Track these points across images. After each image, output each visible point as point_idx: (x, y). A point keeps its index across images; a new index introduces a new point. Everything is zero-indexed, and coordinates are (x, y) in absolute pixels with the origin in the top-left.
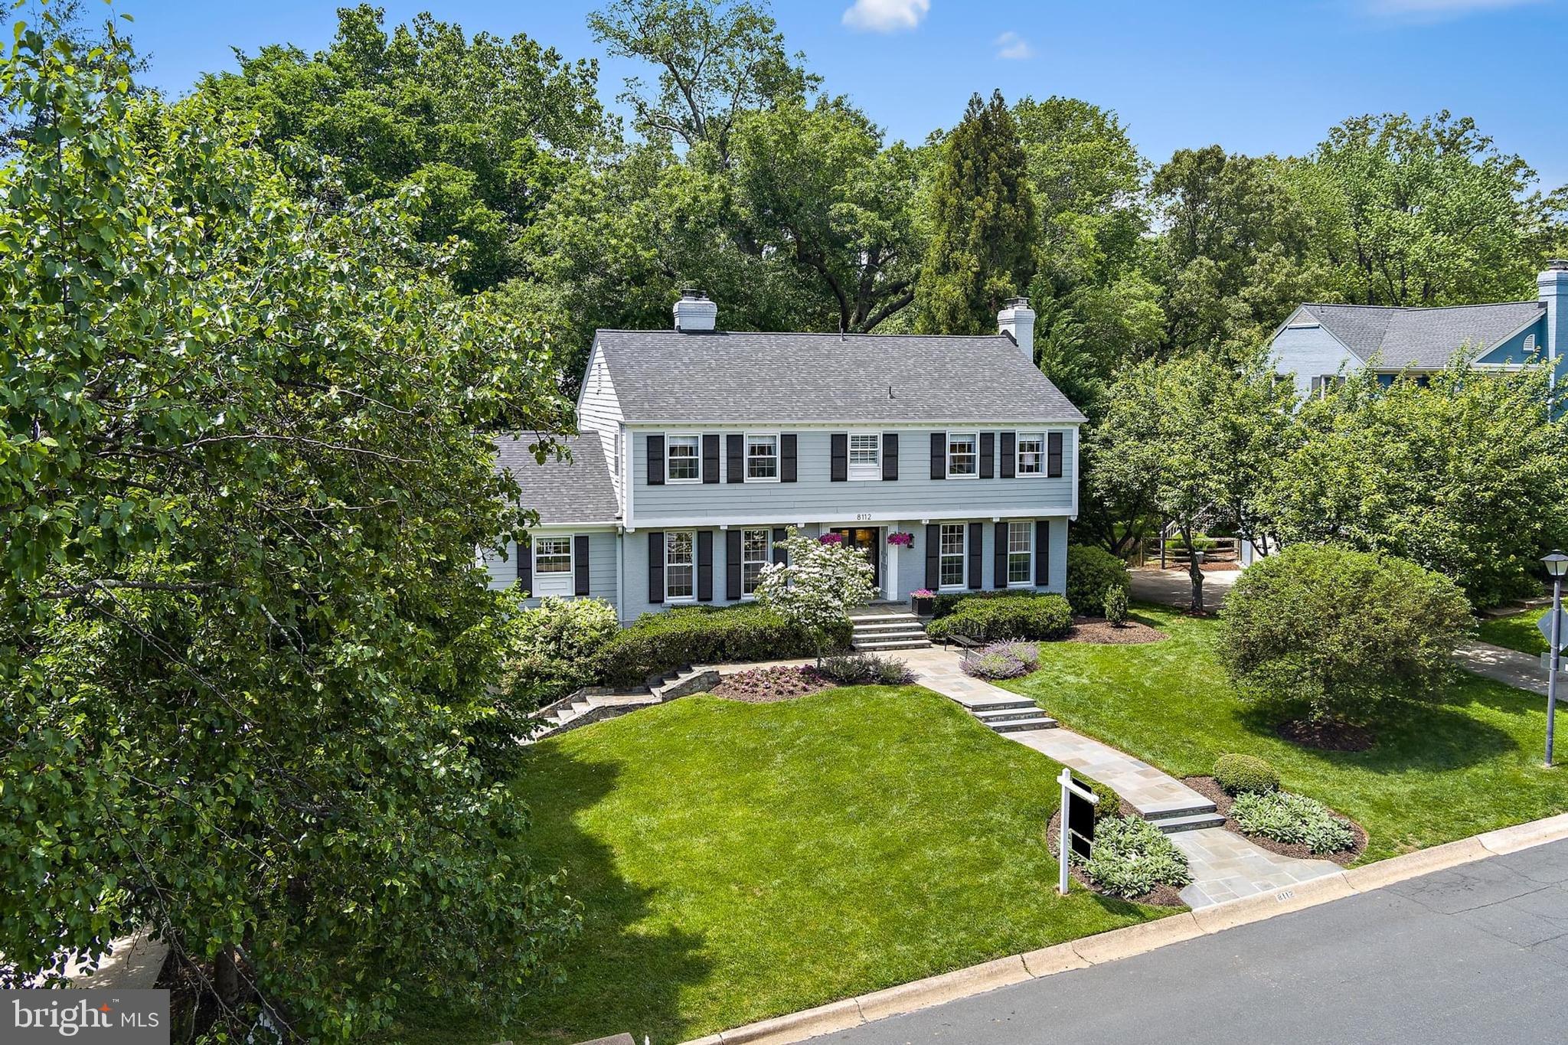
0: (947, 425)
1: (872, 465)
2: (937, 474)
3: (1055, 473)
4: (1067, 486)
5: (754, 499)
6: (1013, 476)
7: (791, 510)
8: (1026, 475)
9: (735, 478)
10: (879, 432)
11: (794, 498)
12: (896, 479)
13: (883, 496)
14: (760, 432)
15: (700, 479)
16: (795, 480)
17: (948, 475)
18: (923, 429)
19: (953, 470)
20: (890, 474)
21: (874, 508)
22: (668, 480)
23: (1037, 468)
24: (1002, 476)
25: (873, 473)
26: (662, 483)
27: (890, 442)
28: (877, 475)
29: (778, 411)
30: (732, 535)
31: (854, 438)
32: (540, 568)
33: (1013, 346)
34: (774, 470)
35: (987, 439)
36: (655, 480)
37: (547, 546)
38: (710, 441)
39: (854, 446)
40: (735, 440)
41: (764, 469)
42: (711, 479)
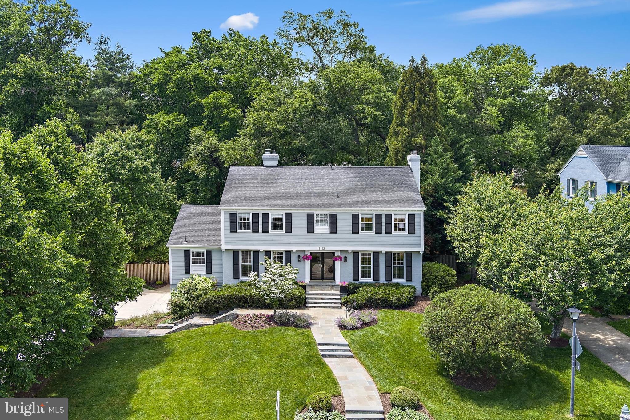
0: (359, 210)
1: (326, 227)
2: (355, 231)
3: (412, 232)
4: (418, 238)
5: (274, 239)
6: (391, 233)
7: (290, 244)
8: (398, 232)
9: (266, 231)
10: (328, 213)
11: (290, 240)
12: (336, 233)
13: (329, 240)
15: (251, 231)
16: (291, 232)
17: (360, 232)
18: (346, 212)
19: (363, 229)
20: (333, 230)
21: (327, 245)
22: (238, 231)
23: (404, 230)
24: (386, 233)
25: (326, 230)
26: (236, 232)
27: (333, 217)
28: (328, 231)
29: (284, 204)
30: (267, 253)
31: (317, 215)
32: (193, 262)
33: (410, 172)
34: (282, 227)
35: (378, 217)
36: (233, 230)
37: (196, 254)
38: (255, 215)
39: (317, 218)
40: (265, 215)
41: (277, 227)
42: (256, 230)
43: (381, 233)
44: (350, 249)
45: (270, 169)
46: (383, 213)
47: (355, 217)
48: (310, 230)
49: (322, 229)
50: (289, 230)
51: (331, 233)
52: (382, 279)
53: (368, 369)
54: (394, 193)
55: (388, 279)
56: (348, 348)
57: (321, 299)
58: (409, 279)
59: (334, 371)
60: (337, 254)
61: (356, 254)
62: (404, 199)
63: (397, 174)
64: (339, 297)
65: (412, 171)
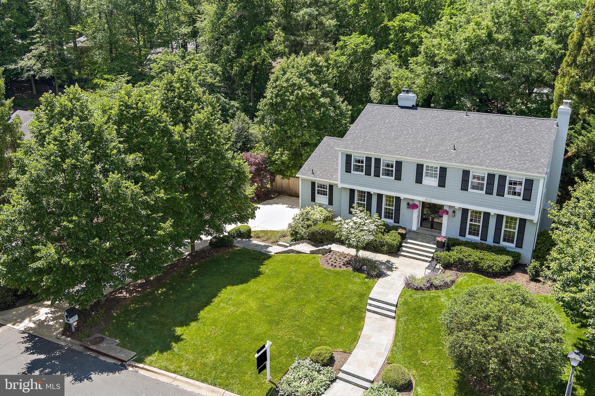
0: (471, 167)
1: (435, 179)
2: (464, 188)
3: (527, 198)
4: (534, 206)
5: (383, 184)
6: (503, 196)
7: (398, 191)
8: (511, 196)
10: (438, 166)
11: (399, 187)
12: (444, 187)
13: (438, 193)
14: (388, 159)
15: (364, 173)
16: (400, 180)
17: (470, 190)
18: (458, 168)
19: (473, 188)
20: (442, 183)
21: (434, 197)
22: (352, 172)
23: (519, 194)
24: (497, 195)
25: (434, 183)
26: (350, 172)
27: (443, 171)
28: (436, 184)
29: (397, 151)
30: (380, 196)
31: (427, 166)
32: (318, 193)
33: (555, 126)
34: (392, 174)
35: (491, 177)
36: (348, 170)
37: (321, 186)
38: (369, 159)
39: (427, 170)
40: (378, 161)
41: (388, 173)
42: (368, 173)
43: (492, 194)
44: (458, 205)
45: (403, 110)
46: (497, 174)
47: (466, 173)
48: (419, 180)
49: (430, 181)
50: (398, 177)
51: (439, 186)
52: (490, 240)
53: (396, 334)
54: (520, 152)
55: (496, 240)
56: (394, 308)
57: (416, 249)
58: (519, 245)
59: (365, 328)
60: (445, 208)
61: (465, 211)
62: (527, 160)
63: (538, 127)
64: (433, 251)
65: (557, 126)
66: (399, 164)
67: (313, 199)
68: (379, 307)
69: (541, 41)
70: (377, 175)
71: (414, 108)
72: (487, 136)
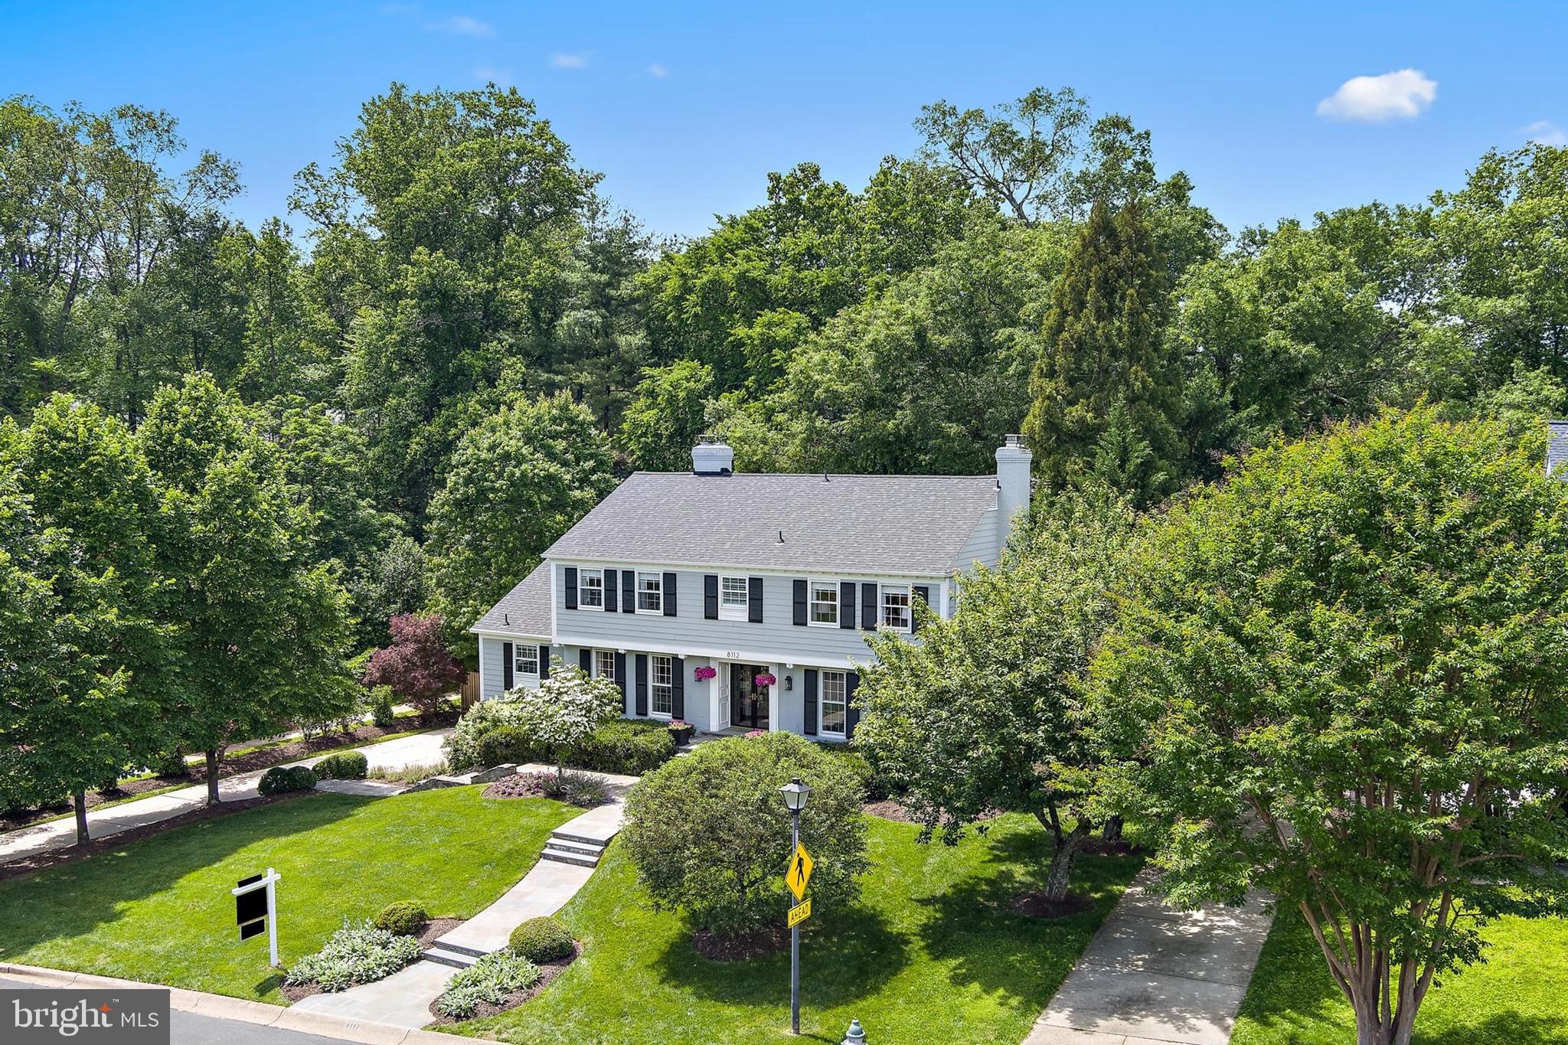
0: (809, 572)
1: (740, 606)
2: (800, 620)
5: (641, 629)
6: (875, 628)
7: (673, 642)
10: (746, 575)
11: (673, 631)
12: (761, 621)
13: (750, 637)
14: (649, 569)
16: (675, 615)
17: (810, 623)
18: (785, 575)
19: (817, 617)
20: (756, 617)
21: (742, 647)
22: (580, 607)
23: (905, 623)
24: (863, 628)
25: (741, 614)
26: (576, 608)
27: (756, 586)
28: (744, 616)
29: (665, 552)
30: (641, 658)
31: (726, 580)
32: (519, 669)
33: (995, 489)
34: (658, 604)
35: (848, 588)
36: (571, 605)
37: (522, 651)
38: (610, 575)
39: (726, 587)
40: (628, 576)
41: (651, 603)
42: (611, 608)
43: (854, 628)
44: (794, 661)
45: (703, 479)
46: (859, 581)
47: (800, 586)
48: (711, 613)
49: (733, 613)
50: (671, 611)
51: (751, 620)
56: (598, 848)
60: (769, 670)
61: (811, 674)
62: (918, 550)
65: (999, 487)
66: (670, 579)
67: (508, 684)
68: (568, 849)
69: (1011, 338)
70: (629, 609)
71: (724, 472)
72: (854, 515)
